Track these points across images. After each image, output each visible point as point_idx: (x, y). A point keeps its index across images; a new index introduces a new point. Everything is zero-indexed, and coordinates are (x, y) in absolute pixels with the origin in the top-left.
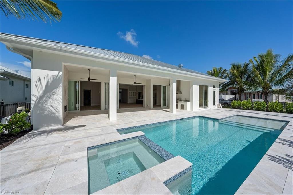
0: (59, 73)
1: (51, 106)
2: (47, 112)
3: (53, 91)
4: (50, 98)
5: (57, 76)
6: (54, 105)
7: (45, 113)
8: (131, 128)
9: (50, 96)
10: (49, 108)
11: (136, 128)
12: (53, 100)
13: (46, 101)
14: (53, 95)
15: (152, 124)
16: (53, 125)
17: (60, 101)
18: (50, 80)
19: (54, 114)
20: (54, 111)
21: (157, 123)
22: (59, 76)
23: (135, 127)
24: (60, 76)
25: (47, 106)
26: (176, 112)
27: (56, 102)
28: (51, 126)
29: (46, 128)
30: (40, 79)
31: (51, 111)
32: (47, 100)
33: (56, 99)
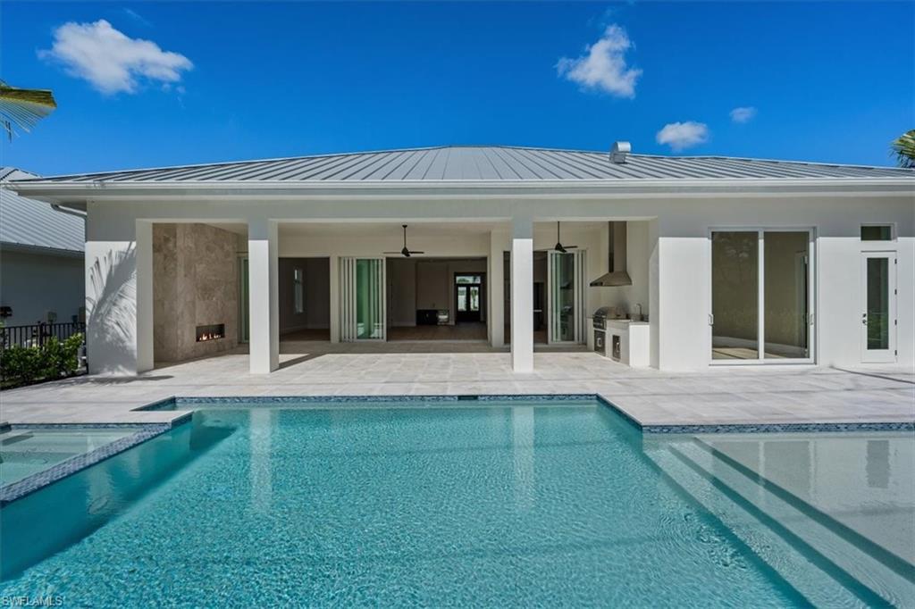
0: (130, 244)
1: (118, 324)
2: (109, 336)
3: (121, 289)
4: (115, 304)
5: (127, 253)
6: (122, 322)
7: (107, 340)
8: (225, 401)
9: (116, 300)
10: (113, 328)
11: (241, 401)
12: (120, 309)
13: (109, 312)
14: (121, 297)
15: (308, 398)
16: (120, 367)
17: (133, 312)
18: (116, 262)
19: (123, 342)
20: (122, 334)
21: (330, 398)
22: (130, 252)
23: (238, 398)
24: (133, 251)
25: (109, 323)
26: (535, 367)
27: (126, 315)
28: (119, 370)
29: (108, 374)
30: (97, 262)
31: (118, 334)
32: (110, 310)
33: (125, 308)
